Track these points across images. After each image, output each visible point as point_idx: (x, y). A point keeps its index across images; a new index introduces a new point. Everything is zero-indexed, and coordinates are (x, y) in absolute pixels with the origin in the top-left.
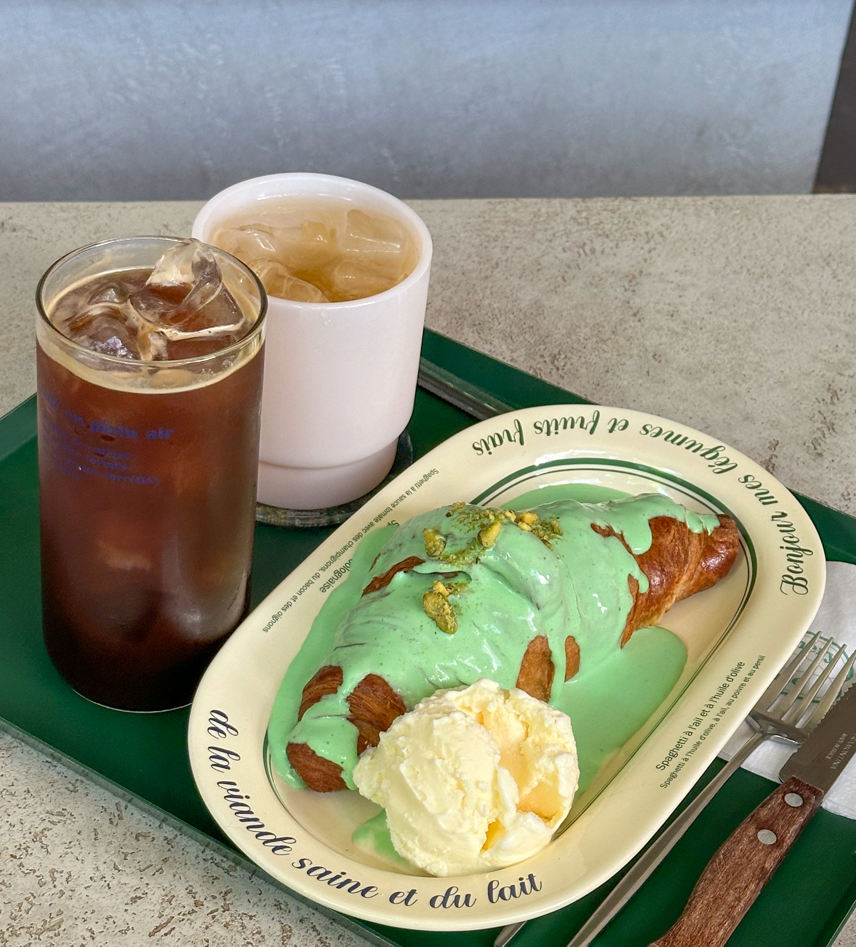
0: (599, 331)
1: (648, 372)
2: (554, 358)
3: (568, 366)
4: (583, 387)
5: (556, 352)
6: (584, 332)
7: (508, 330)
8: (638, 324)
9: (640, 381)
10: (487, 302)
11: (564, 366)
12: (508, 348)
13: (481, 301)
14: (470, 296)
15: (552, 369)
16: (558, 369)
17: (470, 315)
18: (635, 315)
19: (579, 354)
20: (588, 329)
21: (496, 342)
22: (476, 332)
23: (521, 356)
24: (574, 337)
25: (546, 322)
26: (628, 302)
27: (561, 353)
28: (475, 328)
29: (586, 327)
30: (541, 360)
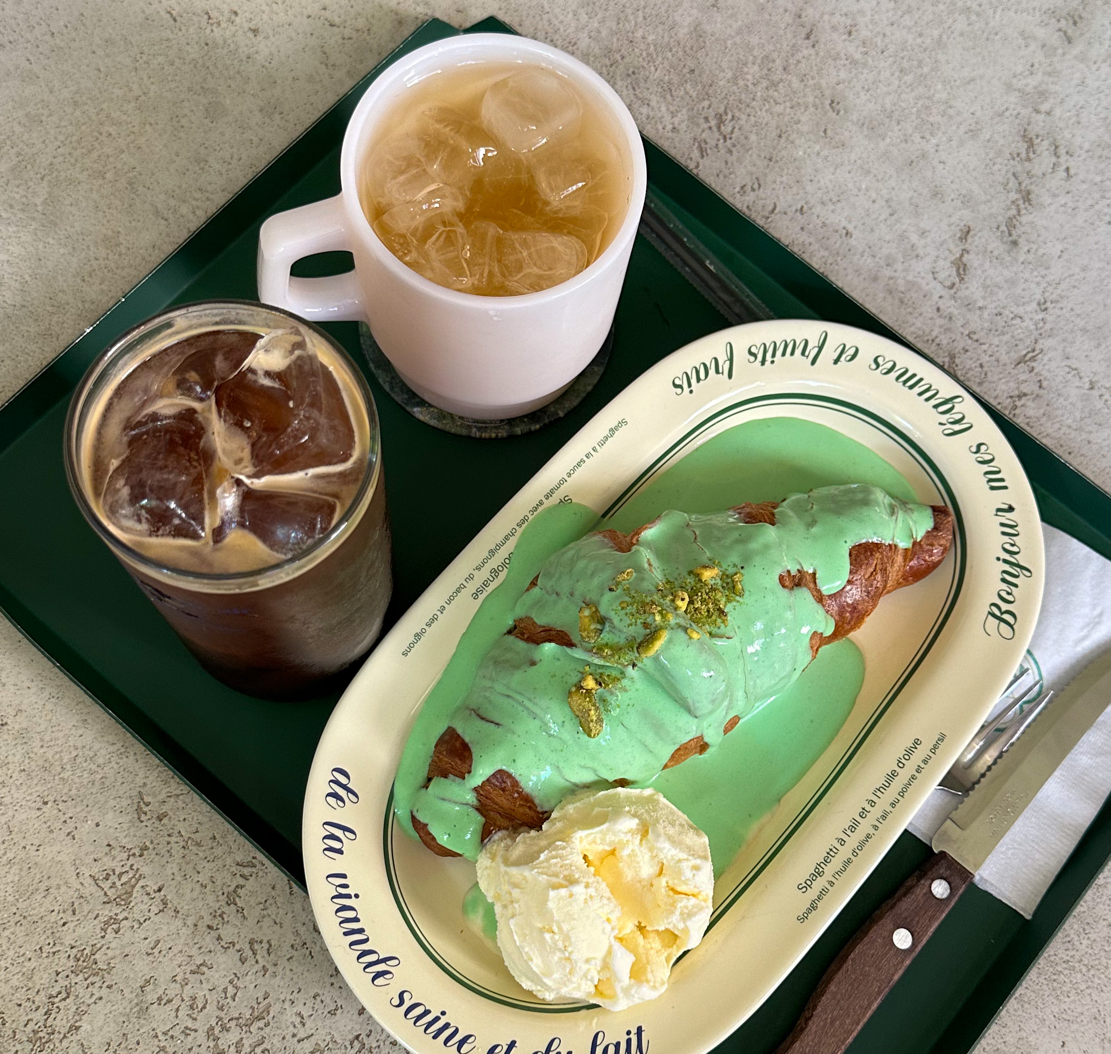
0: (769, 70)
1: (825, 131)
2: (721, 121)
3: (736, 132)
4: (755, 165)
5: (722, 110)
8: (812, 51)
9: (817, 148)
11: (732, 132)
12: (668, 110)
13: (633, 33)
14: (621, 26)
15: (718, 140)
16: (725, 138)
17: (623, 58)
18: (808, 37)
19: (748, 110)
21: (654, 100)
22: (630, 87)
23: (683, 122)
24: (741, 83)
25: (708, 60)
26: (800, 17)
27: (728, 111)
28: (629, 81)
30: (706, 126)
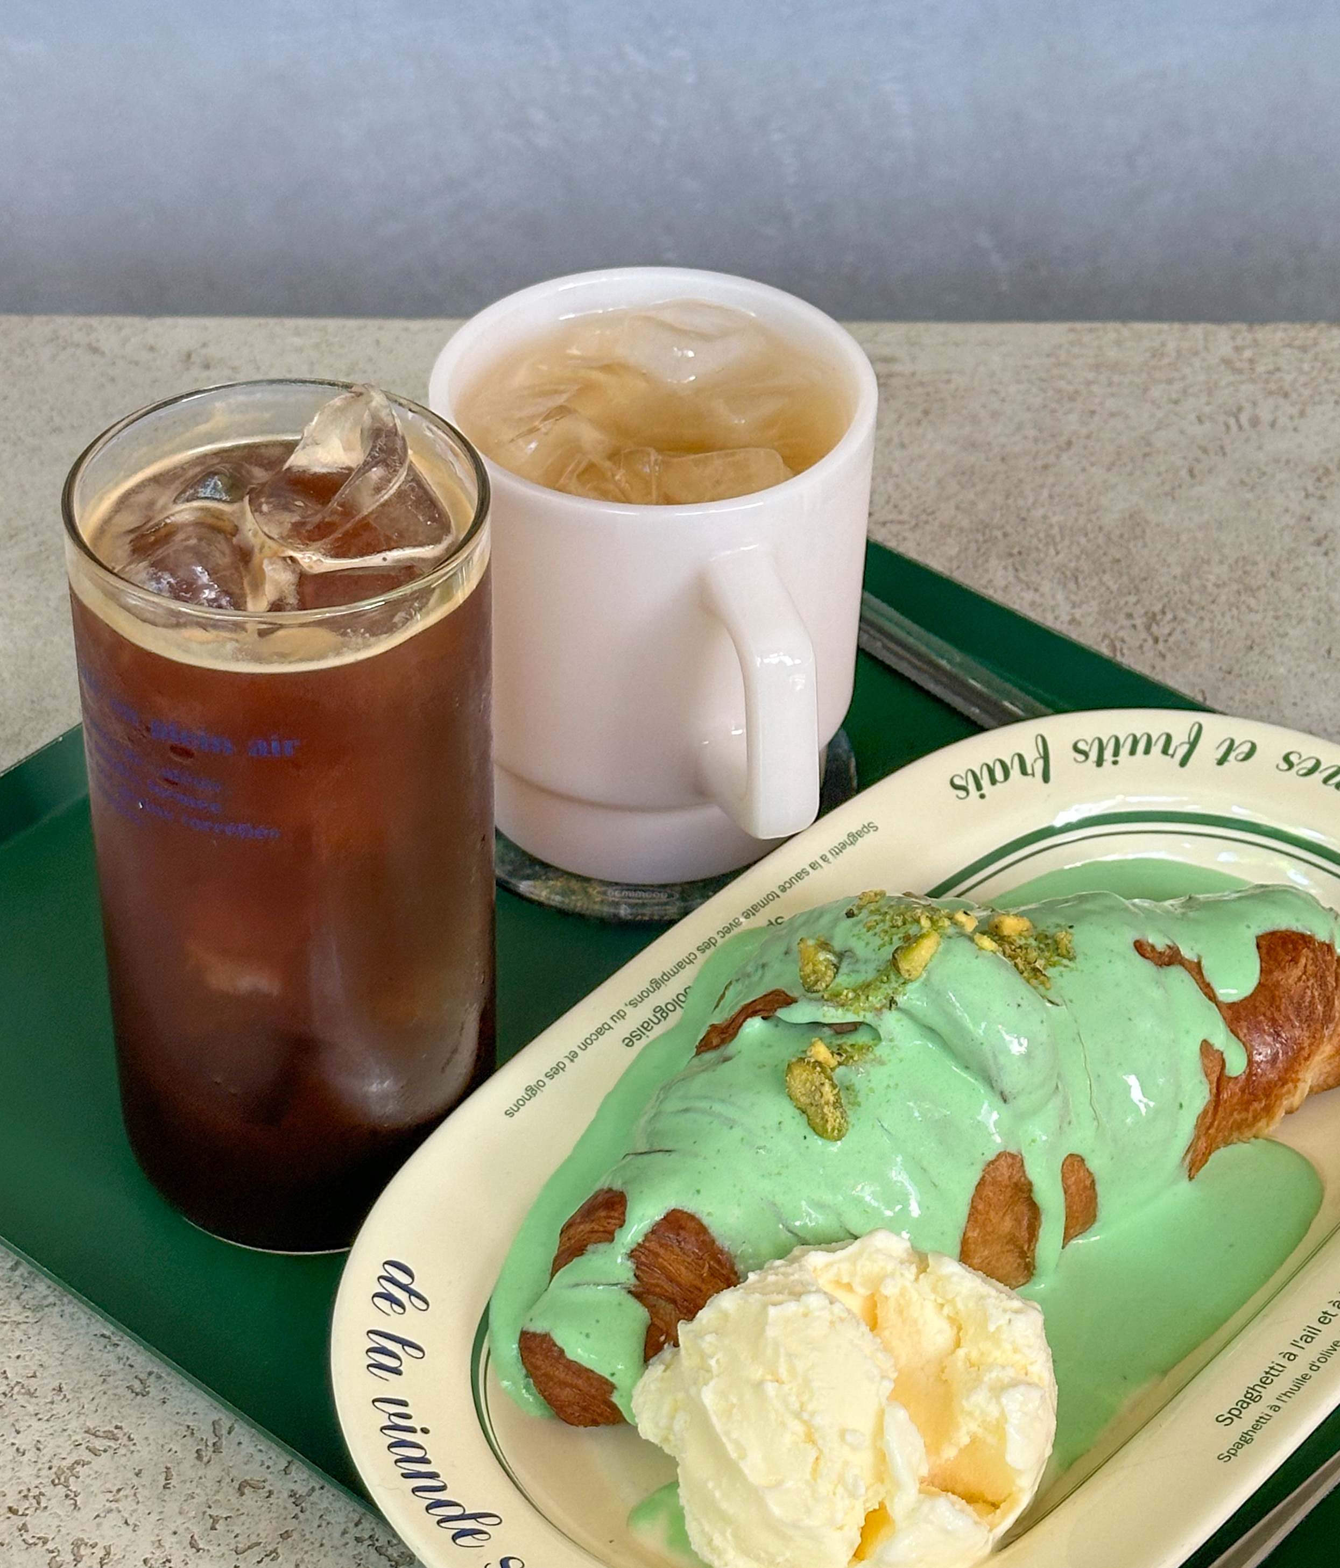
0: (1245, 572)
1: (1329, 652)
2: (1152, 619)
3: (1177, 636)
4: (1201, 676)
5: (1157, 608)
6: (1217, 572)
7: (1073, 565)
8: (1321, 559)
9: (1312, 667)
10: (1039, 512)
11: (1170, 634)
12: (1067, 598)
13: (1029, 510)
14: (1010, 501)
15: (1145, 640)
16: (1156, 640)
17: (1005, 535)
18: (1318, 543)
19: (1202, 613)
20: (1225, 568)
21: (1046, 587)
22: (1010, 568)
23: (1089, 614)
24: (1195, 582)
25: (1145, 552)
26: (1309, 519)
27: (1167, 610)
28: (1010, 560)
29: (1221, 562)
30: (1127, 623)
